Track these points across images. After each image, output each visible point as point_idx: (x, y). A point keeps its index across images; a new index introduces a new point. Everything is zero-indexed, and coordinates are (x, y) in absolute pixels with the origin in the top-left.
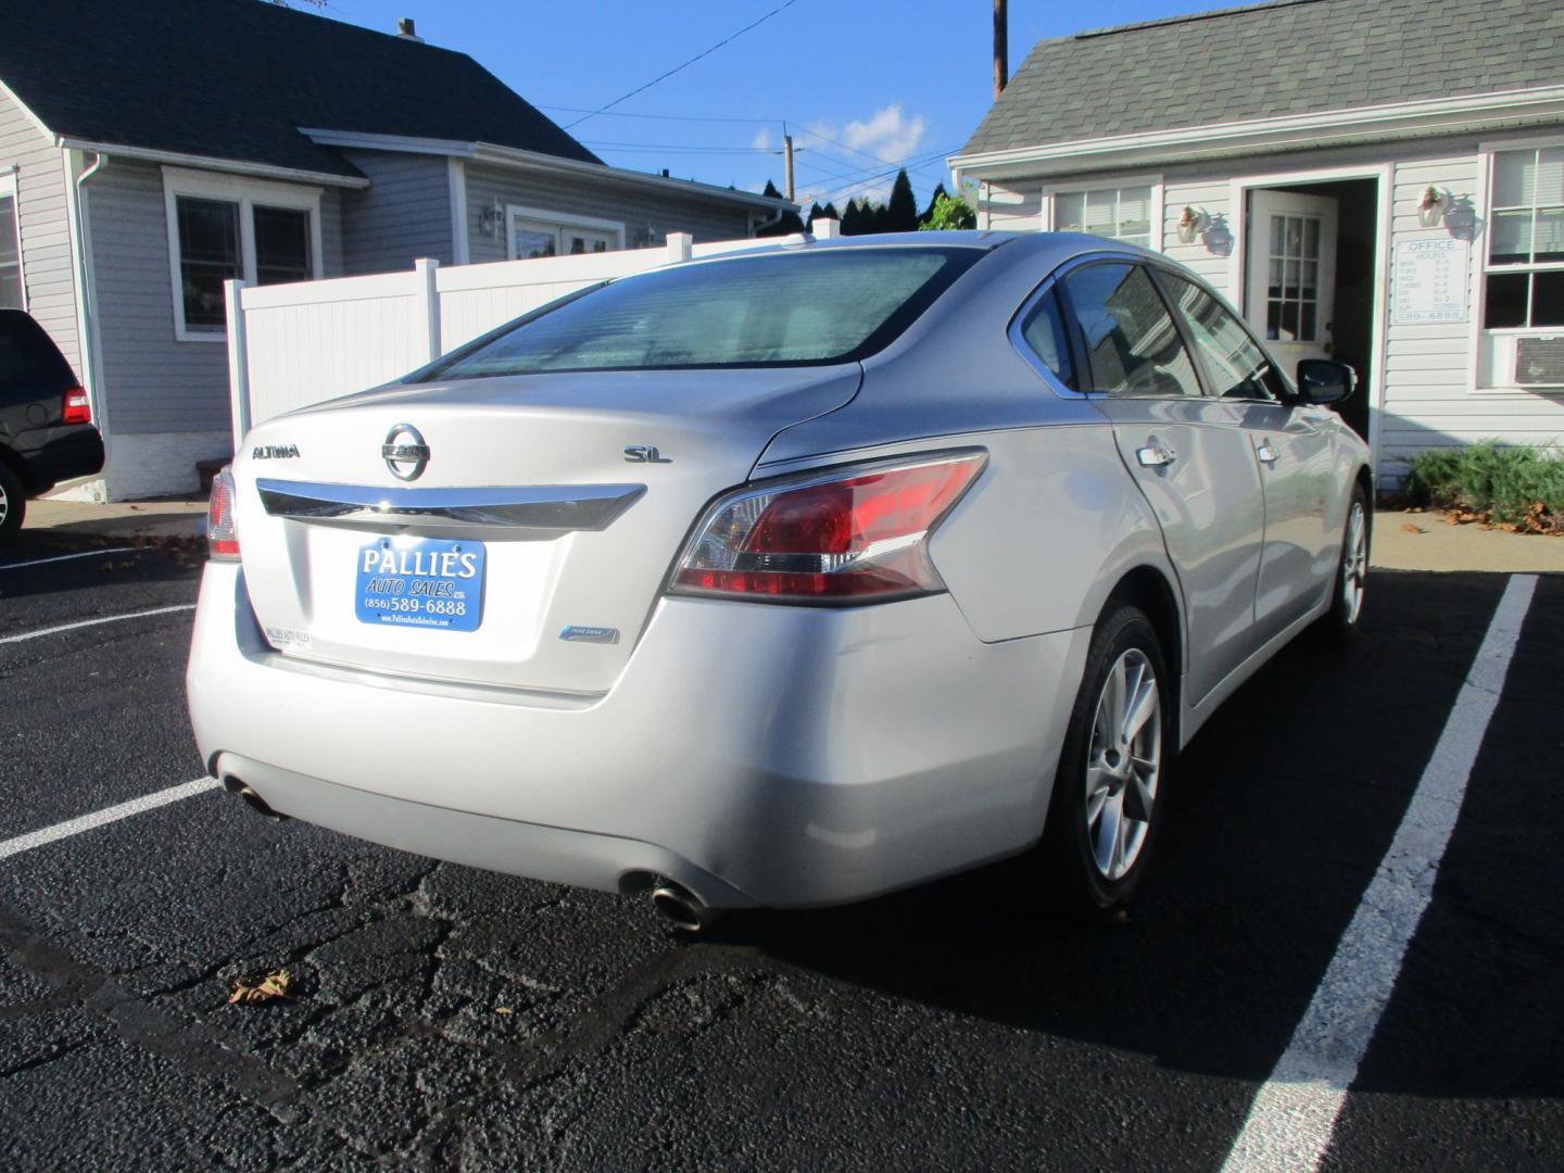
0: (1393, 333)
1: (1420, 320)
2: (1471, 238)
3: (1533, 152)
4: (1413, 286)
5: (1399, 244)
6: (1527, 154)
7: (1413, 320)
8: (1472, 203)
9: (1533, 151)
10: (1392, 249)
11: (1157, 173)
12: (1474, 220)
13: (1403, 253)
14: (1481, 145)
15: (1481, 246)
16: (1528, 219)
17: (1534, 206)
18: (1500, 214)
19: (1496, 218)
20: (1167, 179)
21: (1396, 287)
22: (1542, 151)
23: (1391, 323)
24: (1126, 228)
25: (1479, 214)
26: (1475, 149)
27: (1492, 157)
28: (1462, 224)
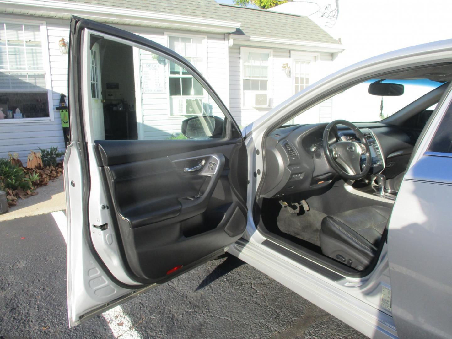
0: (144, 96)
1: (152, 92)
2: (165, 65)
4: (149, 79)
5: (143, 65)
6: (176, 39)
7: (150, 92)
9: (179, 38)
10: (141, 66)
11: (43, 21)
13: (145, 68)
14: (165, 33)
15: (167, 68)
20: (48, 24)
21: (143, 80)
22: (181, 38)
23: (143, 93)
24: (28, 44)
26: (163, 34)
27: (168, 37)
28: (162, 59)
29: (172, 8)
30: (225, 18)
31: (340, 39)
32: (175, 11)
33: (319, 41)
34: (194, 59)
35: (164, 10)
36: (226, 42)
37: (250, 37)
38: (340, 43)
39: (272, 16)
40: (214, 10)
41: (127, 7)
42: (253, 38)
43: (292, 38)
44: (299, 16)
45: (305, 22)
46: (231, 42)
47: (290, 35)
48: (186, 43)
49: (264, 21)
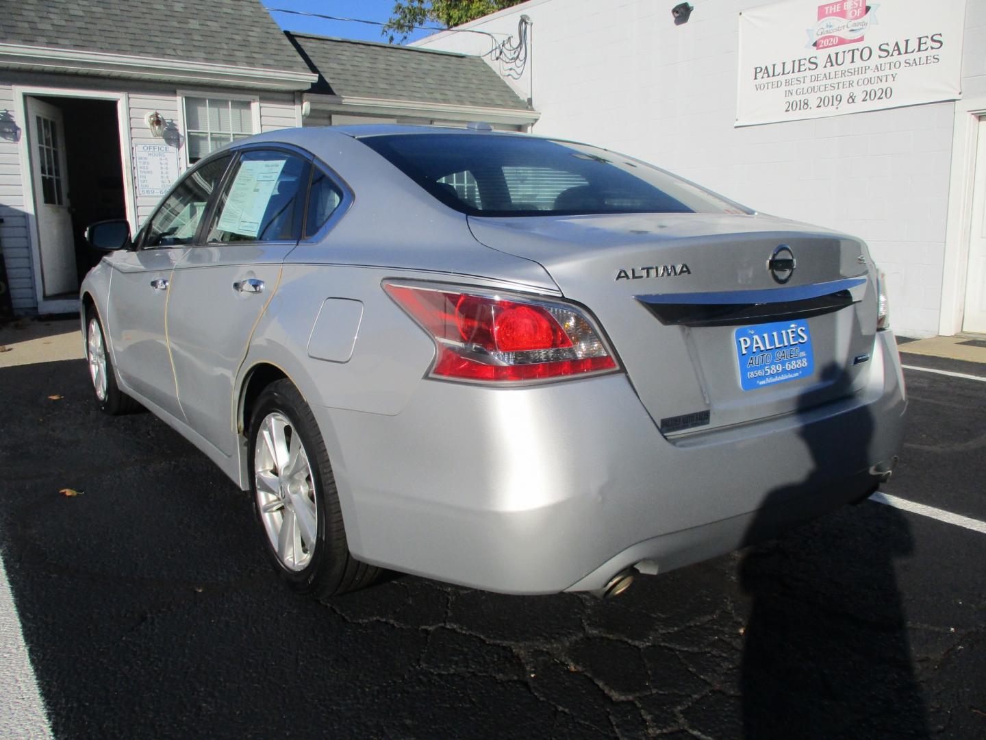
0: (140, 201)
1: (155, 194)
2: (179, 146)
3: (204, 100)
4: (148, 172)
5: (136, 145)
6: (201, 101)
7: (151, 194)
8: (175, 125)
10: (133, 148)
12: (178, 135)
13: (140, 152)
14: (178, 91)
15: (184, 152)
16: (205, 139)
17: (209, 131)
18: (191, 134)
19: (189, 136)
21: (138, 173)
22: (209, 100)
23: (138, 195)
25: (181, 132)
26: (174, 93)
27: (184, 99)
28: (172, 137)
29: (190, 48)
30: (290, 64)
31: (530, 101)
32: (195, 54)
33: (486, 103)
34: (236, 136)
35: (173, 53)
36: (297, 107)
37: (343, 98)
38: (529, 107)
39: (403, 58)
40: (275, 49)
41: (101, 48)
42: (349, 100)
43: (431, 98)
44: (463, 57)
45: (472, 68)
46: (306, 106)
47: (428, 93)
48: (221, 109)
49: (384, 66)
